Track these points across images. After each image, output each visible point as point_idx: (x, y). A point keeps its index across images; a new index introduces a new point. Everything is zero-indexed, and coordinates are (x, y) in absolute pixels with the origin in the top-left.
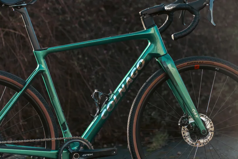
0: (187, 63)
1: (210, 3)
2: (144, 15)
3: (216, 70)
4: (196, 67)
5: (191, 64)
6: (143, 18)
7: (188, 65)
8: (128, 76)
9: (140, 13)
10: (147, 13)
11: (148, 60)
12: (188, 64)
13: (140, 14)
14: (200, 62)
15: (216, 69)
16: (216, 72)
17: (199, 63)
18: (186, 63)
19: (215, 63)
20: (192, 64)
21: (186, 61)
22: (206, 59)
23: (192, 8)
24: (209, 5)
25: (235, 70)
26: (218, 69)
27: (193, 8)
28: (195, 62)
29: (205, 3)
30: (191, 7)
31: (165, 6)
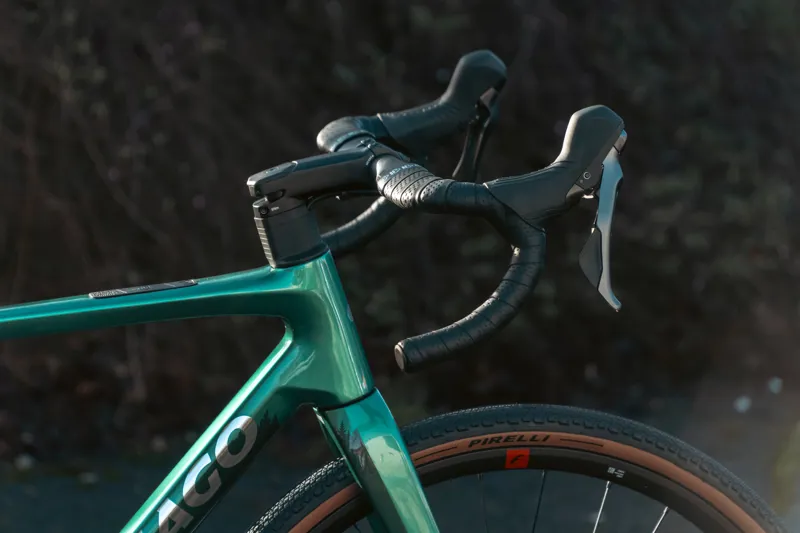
0: (470, 439)
1: (602, 193)
2: (273, 198)
3: (613, 478)
4: (512, 462)
5: (487, 446)
6: (264, 212)
7: (474, 447)
8: (170, 495)
9: (251, 183)
10: (284, 191)
11: (275, 417)
12: (472, 443)
13: (252, 193)
14: (533, 439)
15: (612, 470)
16: (610, 487)
17: (528, 443)
18: (462, 443)
19: (610, 445)
20: (494, 444)
21: (463, 432)
22: (564, 426)
23: (510, 212)
24: (597, 198)
25: (704, 480)
26: (620, 474)
27: (514, 213)
28: (508, 439)
29: (575, 189)
30: (504, 206)
31: (377, 158)
